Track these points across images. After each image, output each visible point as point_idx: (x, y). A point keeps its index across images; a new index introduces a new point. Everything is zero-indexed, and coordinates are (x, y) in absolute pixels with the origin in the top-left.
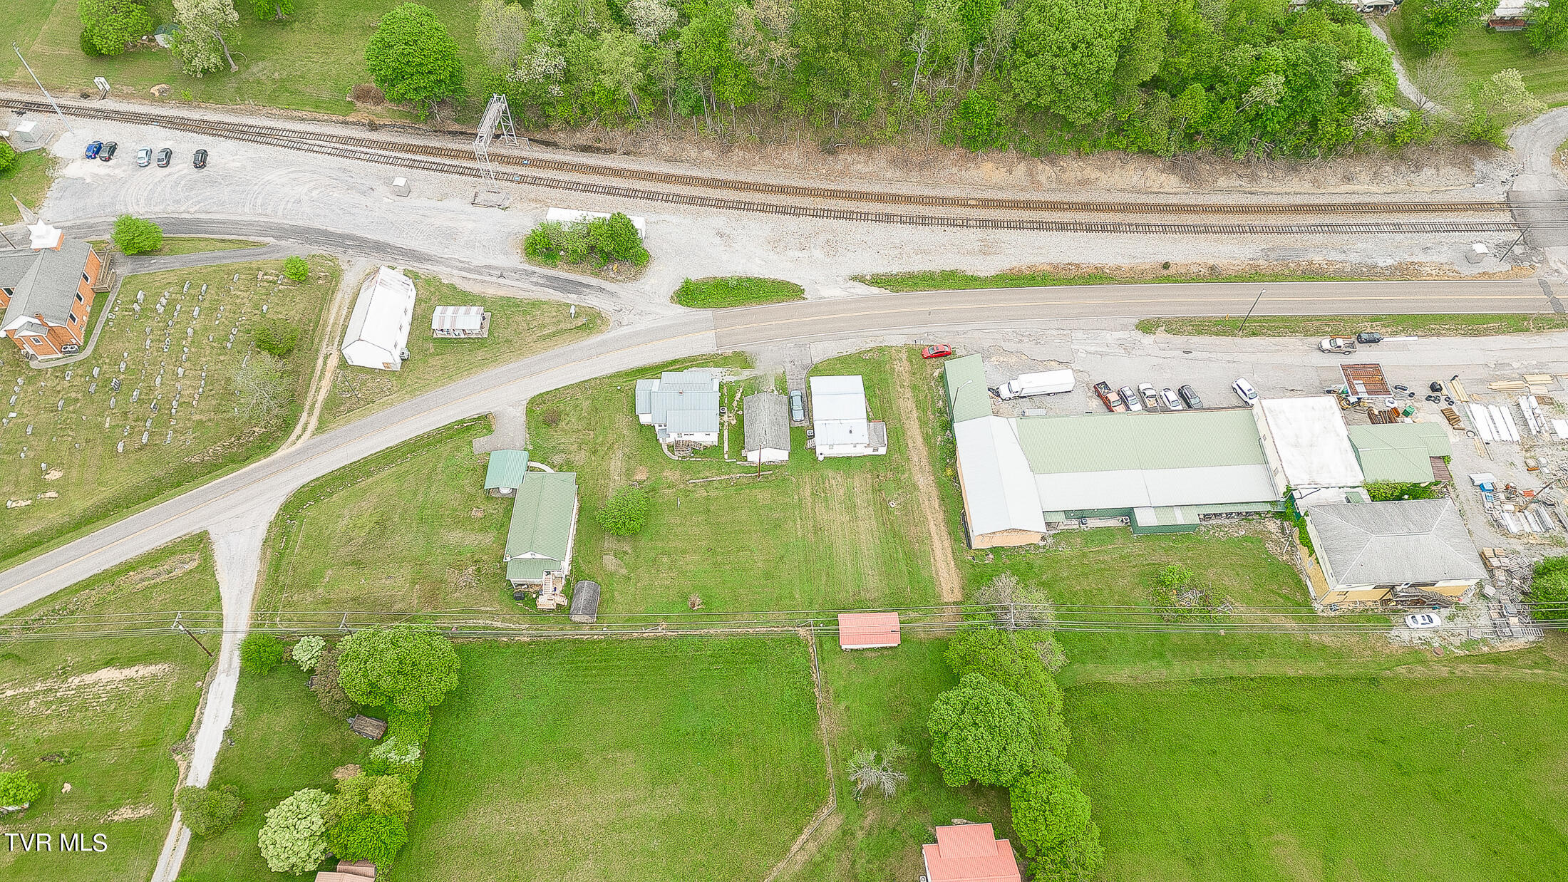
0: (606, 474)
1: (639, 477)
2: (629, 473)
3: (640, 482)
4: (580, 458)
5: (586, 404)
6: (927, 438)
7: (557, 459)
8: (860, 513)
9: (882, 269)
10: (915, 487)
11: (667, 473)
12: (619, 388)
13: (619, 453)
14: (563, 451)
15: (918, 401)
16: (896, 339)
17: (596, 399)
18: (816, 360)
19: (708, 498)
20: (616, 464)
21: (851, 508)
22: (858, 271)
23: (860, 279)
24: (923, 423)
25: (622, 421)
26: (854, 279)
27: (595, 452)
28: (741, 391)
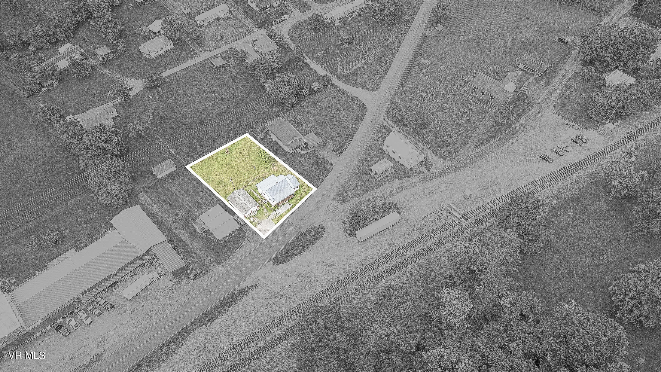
9: (247, 299)
15: (193, 251)
16: (218, 271)
18: (246, 241)
22: (257, 289)
23: (253, 287)
26: (256, 285)
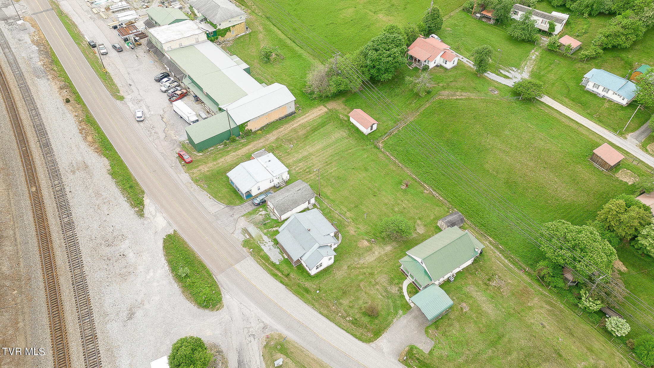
0: (380, 259)
1: (366, 243)
2: (369, 250)
3: (368, 241)
4: (383, 279)
5: (345, 302)
6: (244, 145)
7: (394, 290)
8: (305, 153)
10: (277, 139)
11: (352, 232)
12: (318, 292)
13: (362, 262)
14: (386, 291)
17: (337, 299)
18: (222, 206)
19: (349, 210)
20: (369, 259)
21: (305, 158)
24: (236, 149)
25: (340, 274)
26: (142, 215)
27: (371, 274)
28: (271, 229)
